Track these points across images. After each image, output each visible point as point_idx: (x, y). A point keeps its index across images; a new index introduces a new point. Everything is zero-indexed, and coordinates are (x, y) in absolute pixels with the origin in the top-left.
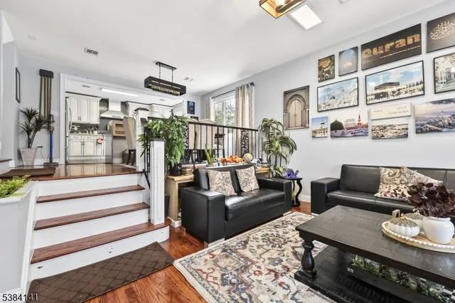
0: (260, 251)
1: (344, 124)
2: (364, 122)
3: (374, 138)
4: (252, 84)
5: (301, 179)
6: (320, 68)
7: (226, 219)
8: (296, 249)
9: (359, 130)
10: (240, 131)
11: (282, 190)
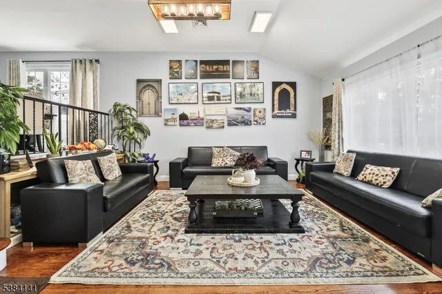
0: (147, 228)
1: (189, 116)
2: (201, 116)
3: (207, 128)
4: (97, 61)
5: (158, 161)
6: (171, 68)
7: (105, 210)
8: (174, 216)
9: (198, 122)
10: (87, 113)
11: (146, 173)
